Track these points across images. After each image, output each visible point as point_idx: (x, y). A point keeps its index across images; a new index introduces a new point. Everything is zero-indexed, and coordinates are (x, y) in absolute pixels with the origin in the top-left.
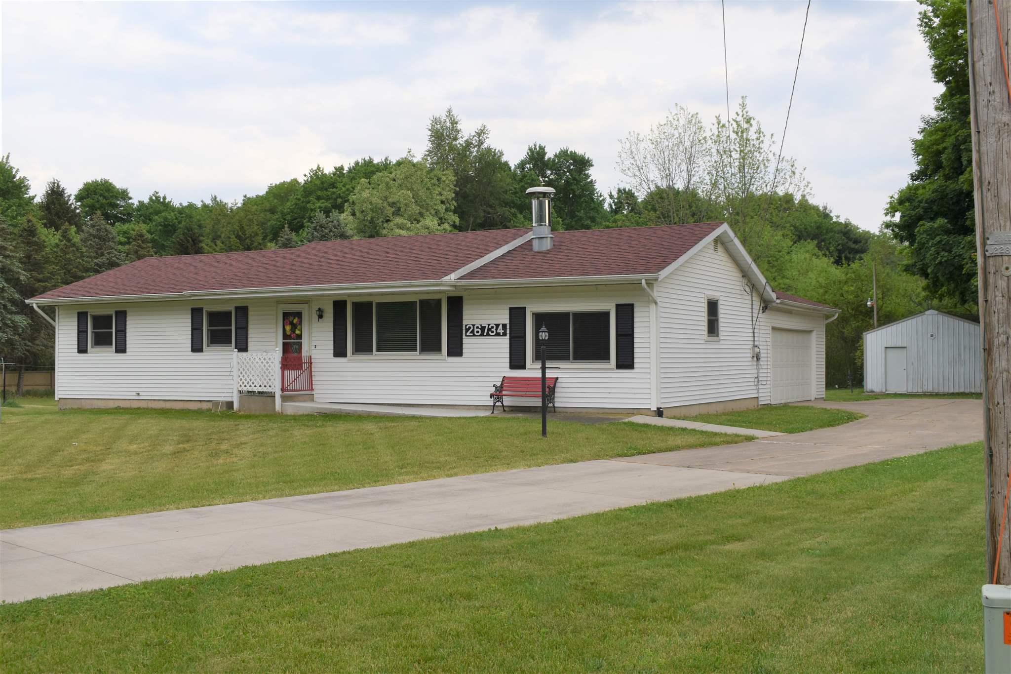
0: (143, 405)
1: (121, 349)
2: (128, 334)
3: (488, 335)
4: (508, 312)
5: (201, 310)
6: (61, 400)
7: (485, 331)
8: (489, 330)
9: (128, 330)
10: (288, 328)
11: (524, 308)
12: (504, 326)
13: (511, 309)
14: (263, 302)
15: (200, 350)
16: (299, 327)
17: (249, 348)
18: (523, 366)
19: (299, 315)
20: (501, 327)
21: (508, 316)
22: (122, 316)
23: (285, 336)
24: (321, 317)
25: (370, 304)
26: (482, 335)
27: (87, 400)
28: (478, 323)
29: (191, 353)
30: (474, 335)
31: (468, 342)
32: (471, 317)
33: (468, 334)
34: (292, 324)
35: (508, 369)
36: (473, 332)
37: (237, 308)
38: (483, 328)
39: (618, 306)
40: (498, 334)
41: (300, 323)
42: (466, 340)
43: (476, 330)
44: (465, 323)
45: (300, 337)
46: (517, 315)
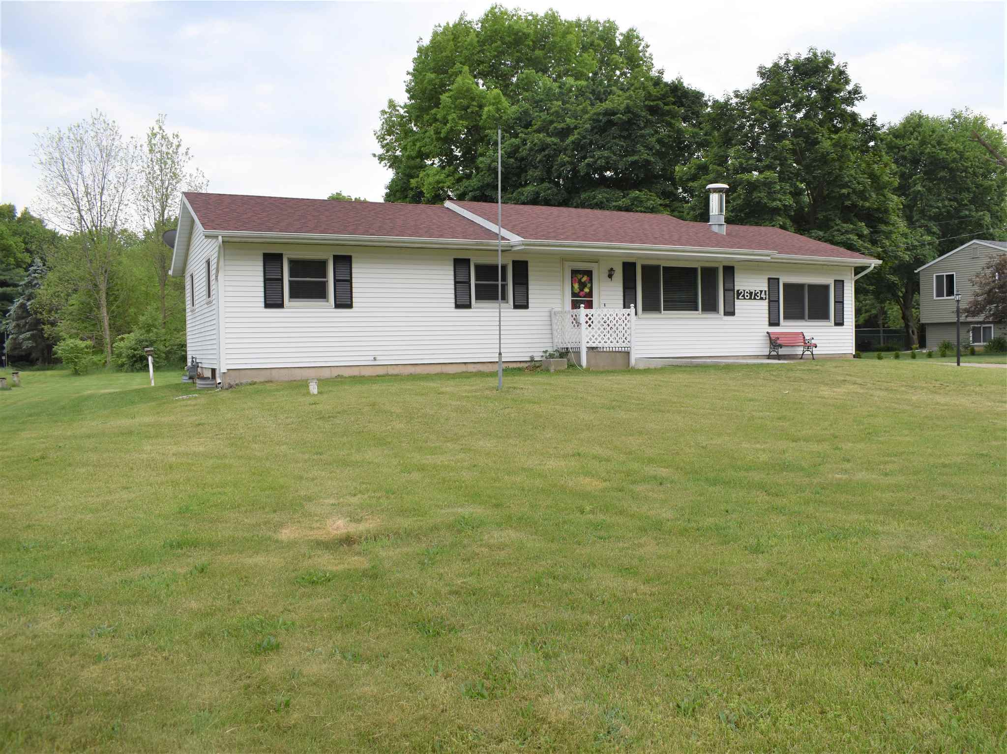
0: (381, 371)
1: (344, 302)
2: (354, 285)
3: (755, 299)
4: (766, 281)
5: (467, 262)
6: (231, 371)
7: (753, 296)
8: (756, 294)
9: (354, 280)
10: (576, 286)
11: (778, 279)
12: (765, 291)
13: (769, 279)
14: (548, 258)
15: (468, 306)
16: (589, 285)
17: (530, 305)
18: (778, 324)
19: (589, 273)
20: (763, 293)
21: (766, 285)
22: (344, 261)
23: (574, 295)
24: (610, 276)
25: (658, 267)
26: (750, 298)
27: (282, 371)
28: (747, 289)
29: (454, 310)
30: (745, 299)
31: (739, 304)
32: (742, 283)
33: (740, 297)
34: (580, 282)
35: (767, 326)
36: (743, 296)
37: (515, 263)
38: (751, 293)
39: (835, 281)
40: (761, 299)
41: (591, 280)
42: (737, 302)
43: (746, 294)
44: (736, 288)
45: (590, 294)
46: (773, 282)
